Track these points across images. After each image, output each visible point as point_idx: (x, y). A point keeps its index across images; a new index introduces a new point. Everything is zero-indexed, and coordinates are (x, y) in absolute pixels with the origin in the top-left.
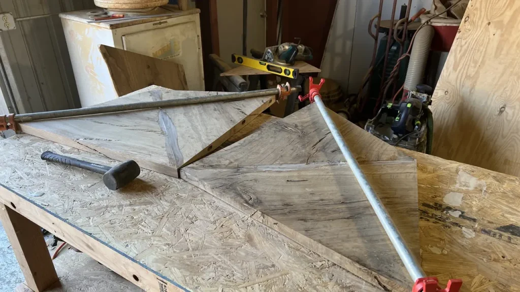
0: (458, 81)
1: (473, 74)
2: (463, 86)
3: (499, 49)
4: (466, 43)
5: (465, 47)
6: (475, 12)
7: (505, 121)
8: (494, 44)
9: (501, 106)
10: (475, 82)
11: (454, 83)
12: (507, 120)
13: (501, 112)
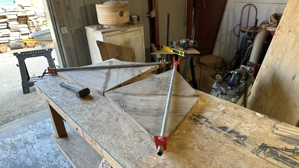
0: (273, 61)
1: (281, 57)
2: (275, 64)
3: (294, 45)
4: (278, 41)
5: (277, 43)
6: (283, 25)
7: (295, 84)
8: (292, 42)
9: (294, 75)
10: (281, 62)
11: (271, 62)
12: (296, 83)
13: (293, 78)
